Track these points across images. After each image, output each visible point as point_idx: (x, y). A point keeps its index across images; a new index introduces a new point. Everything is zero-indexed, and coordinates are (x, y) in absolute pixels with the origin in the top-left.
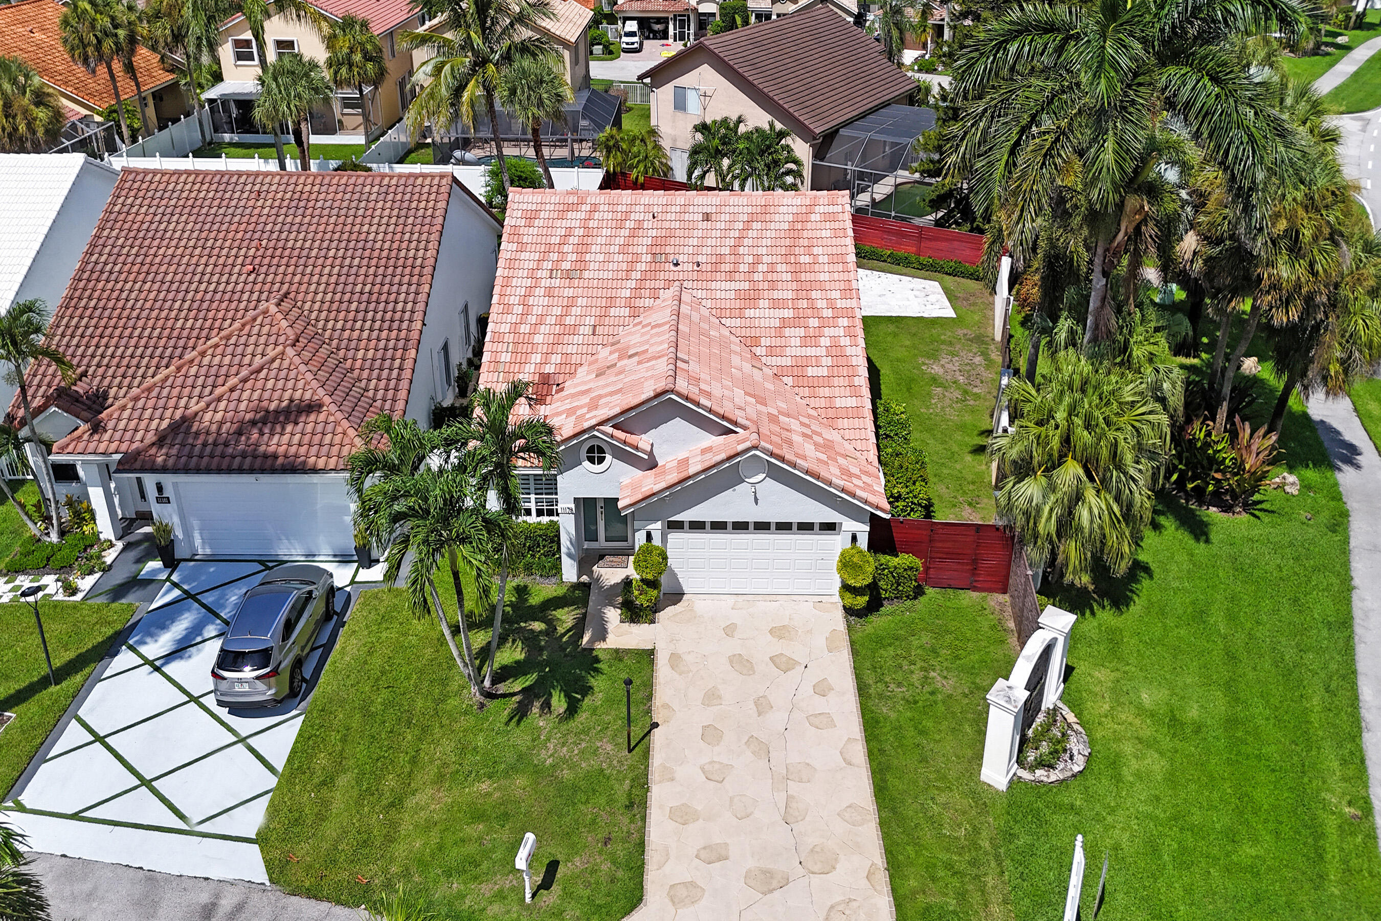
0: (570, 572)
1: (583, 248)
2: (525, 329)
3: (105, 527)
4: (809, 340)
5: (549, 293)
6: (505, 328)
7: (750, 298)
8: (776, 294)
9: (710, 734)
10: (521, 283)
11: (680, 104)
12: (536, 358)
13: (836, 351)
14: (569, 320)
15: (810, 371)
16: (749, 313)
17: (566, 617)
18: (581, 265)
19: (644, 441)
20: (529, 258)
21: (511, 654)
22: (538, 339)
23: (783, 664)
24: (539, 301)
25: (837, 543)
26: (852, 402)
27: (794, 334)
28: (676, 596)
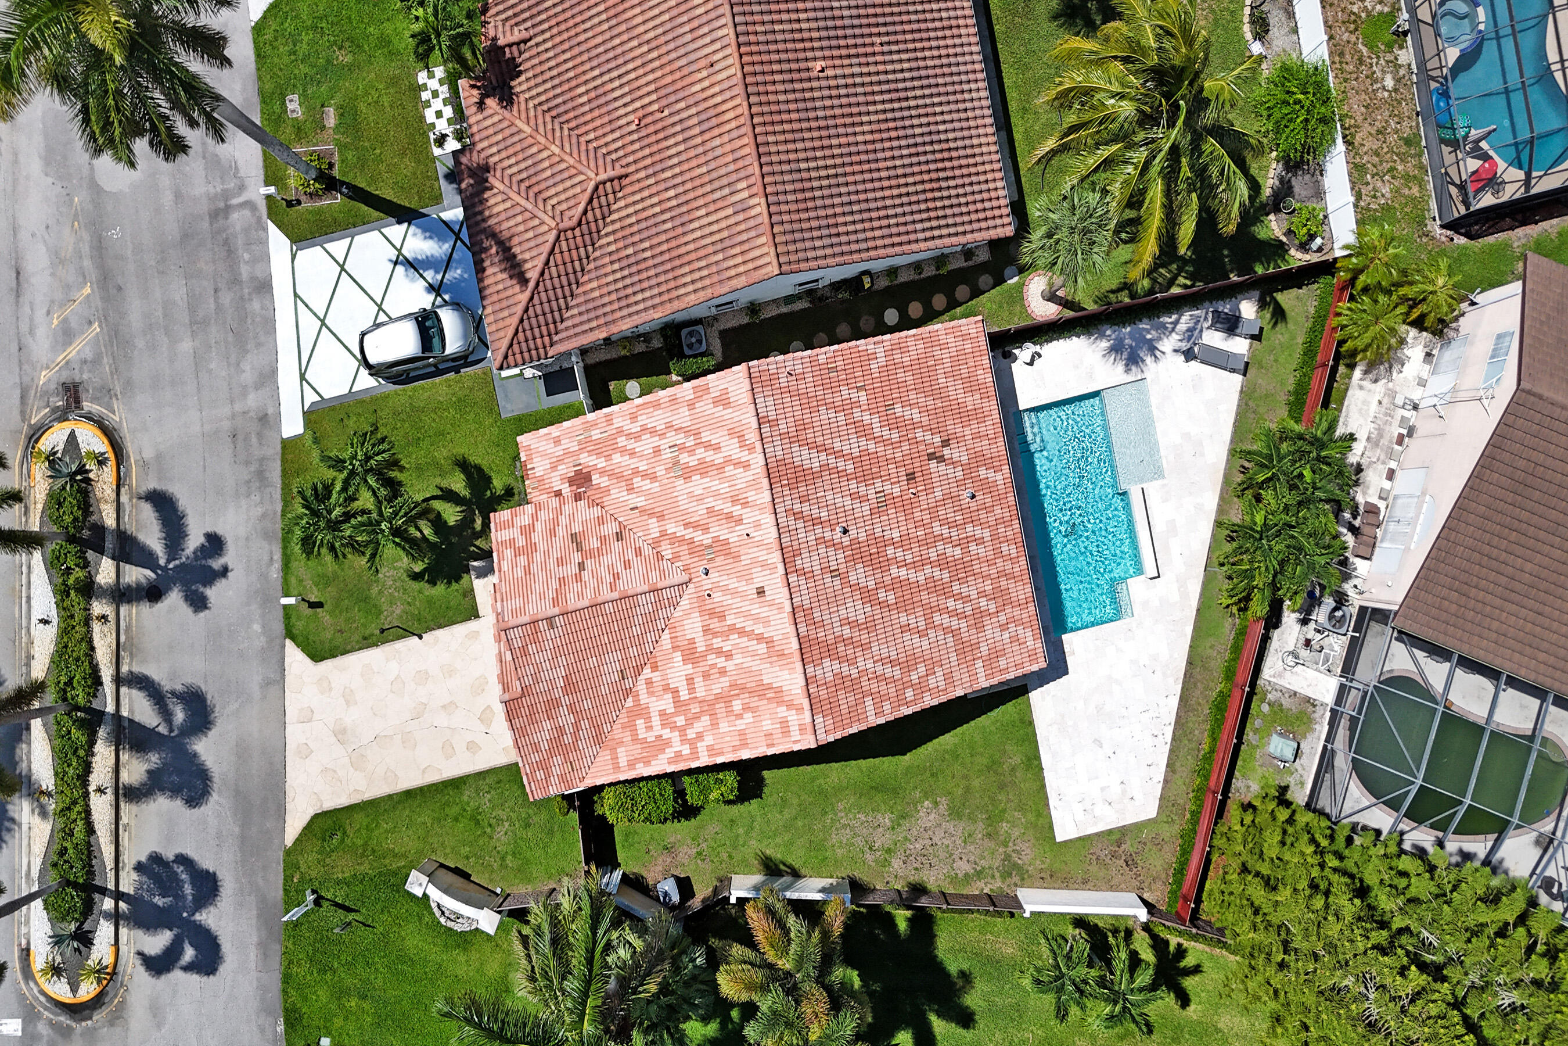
2: (622, 441)
5: (657, 451)
6: (618, 422)
8: (699, 682)
9: (422, 676)
10: (657, 419)
12: (601, 463)
14: (637, 481)
15: (640, 723)
16: (678, 656)
18: (687, 473)
20: (683, 417)
22: (617, 458)
23: (486, 715)
24: (647, 445)
26: (623, 762)
27: (666, 703)
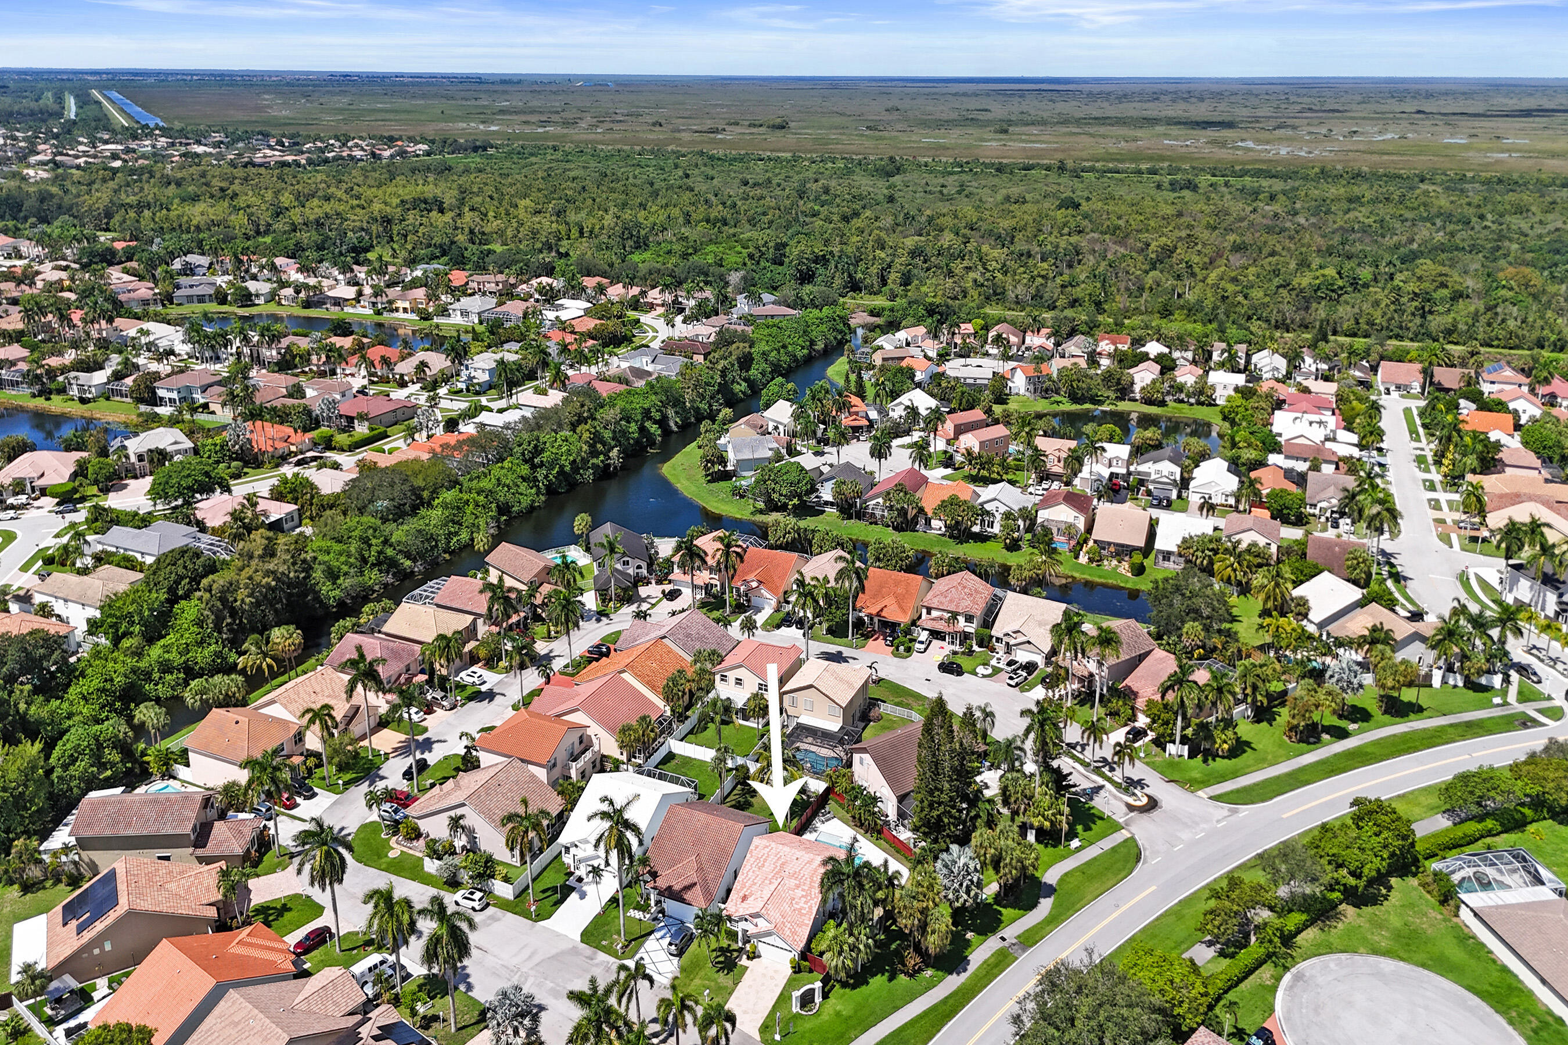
0: (740, 944)
1: (765, 860)
2: (745, 881)
3: (652, 903)
4: (806, 903)
6: (741, 879)
7: (798, 886)
8: (804, 887)
9: (750, 987)
11: (861, 763)
12: (745, 889)
13: (810, 908)
14: (756, 881)
16: (796, 891)
17: (735, 954)
18: (763, 866)
19: (755, 921)
20: (752, 860)
21: (721, 959)
22: (747, 884)
23: (772, 978)
24: (751, 872)
25: (791, 955)
27: (804, 900)
28: (759, 957)
